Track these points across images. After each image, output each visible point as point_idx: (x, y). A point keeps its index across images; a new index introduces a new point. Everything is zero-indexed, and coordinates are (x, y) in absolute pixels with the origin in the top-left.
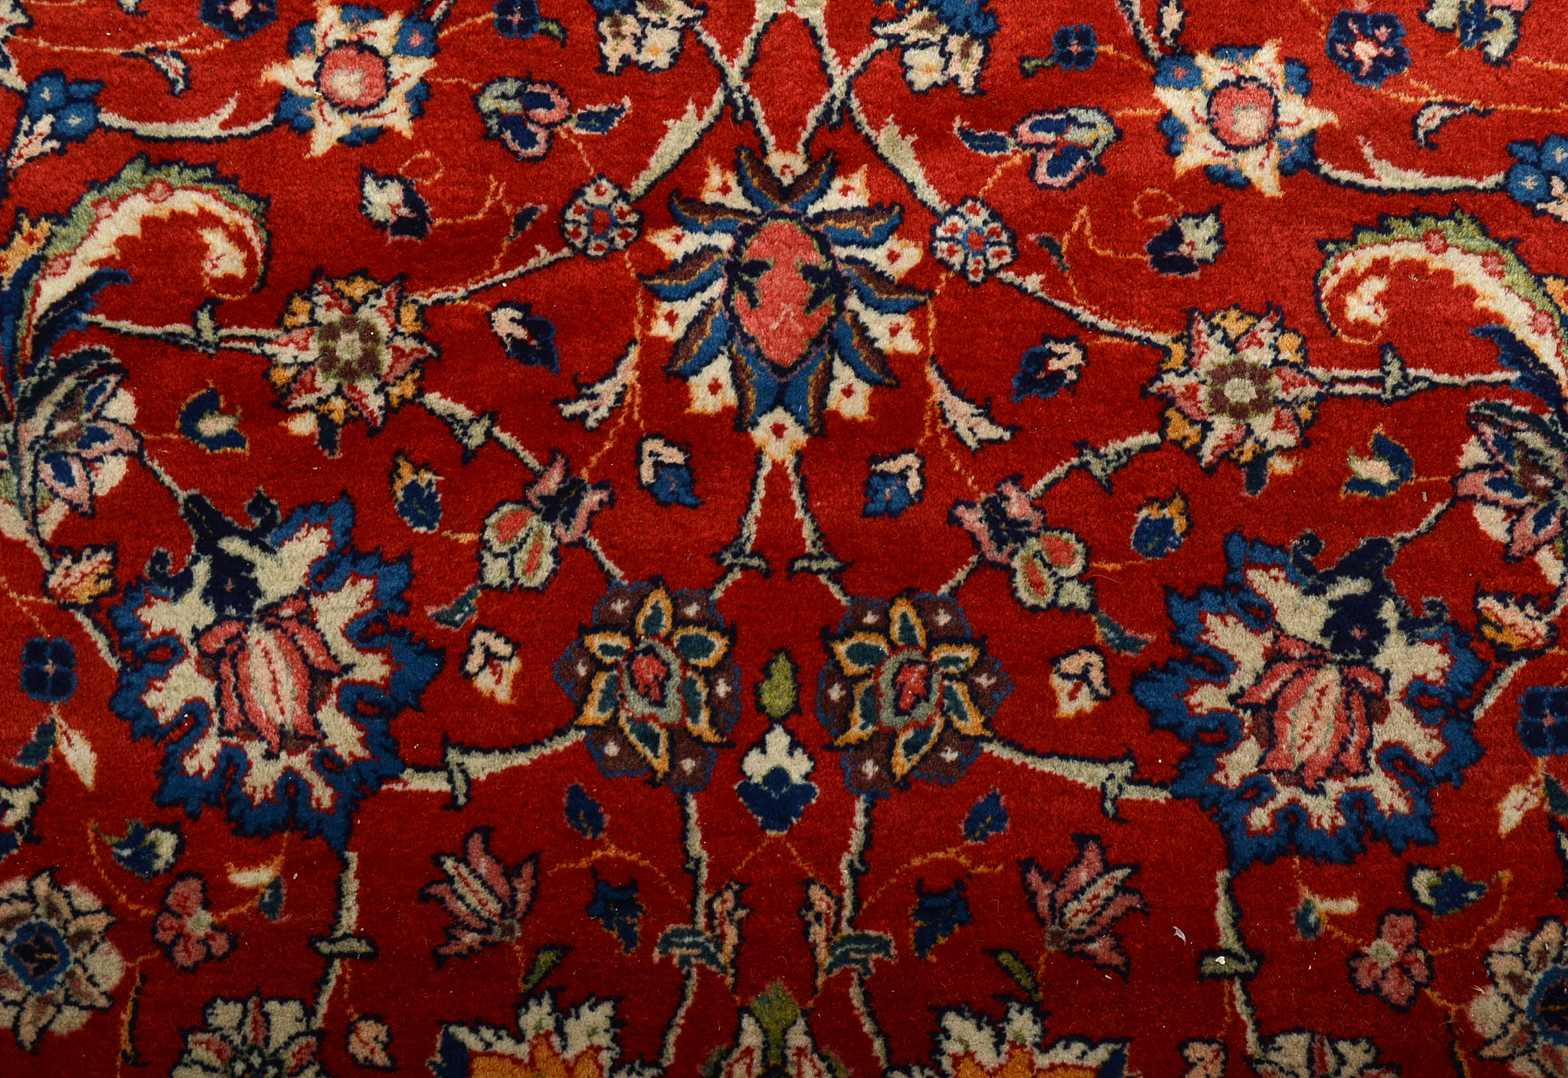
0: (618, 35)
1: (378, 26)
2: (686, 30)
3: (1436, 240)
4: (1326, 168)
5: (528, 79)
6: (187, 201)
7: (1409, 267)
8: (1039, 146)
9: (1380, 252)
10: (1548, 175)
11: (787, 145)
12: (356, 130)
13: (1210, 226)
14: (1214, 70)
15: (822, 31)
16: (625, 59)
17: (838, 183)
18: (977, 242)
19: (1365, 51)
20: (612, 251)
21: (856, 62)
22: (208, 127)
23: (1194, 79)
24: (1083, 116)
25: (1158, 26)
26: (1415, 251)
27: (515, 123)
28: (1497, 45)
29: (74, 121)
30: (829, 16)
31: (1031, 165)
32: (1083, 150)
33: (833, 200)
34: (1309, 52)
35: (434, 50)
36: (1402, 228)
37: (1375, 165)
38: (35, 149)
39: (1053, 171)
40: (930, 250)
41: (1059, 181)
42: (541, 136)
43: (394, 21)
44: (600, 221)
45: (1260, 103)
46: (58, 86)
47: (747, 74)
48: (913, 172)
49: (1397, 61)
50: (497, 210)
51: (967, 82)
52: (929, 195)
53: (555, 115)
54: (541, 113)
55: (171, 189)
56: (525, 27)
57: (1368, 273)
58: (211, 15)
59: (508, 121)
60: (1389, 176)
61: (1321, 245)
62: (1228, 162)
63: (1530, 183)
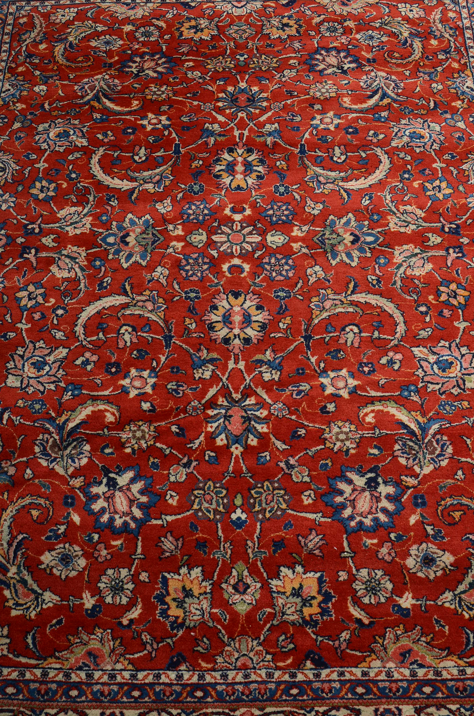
0: (198, 373)
1: (144, 372)
2: (213, 371)
3: (385, 405)
4: (359, 392)
5: (178, 382)
6: (102, 407)
7: (379, 411)
8: (293, 390)
9: (372, 408)
10: (410, 392)
11: (237, 392)
12: (140, 393)
13: (333, 405)
14: (332, 374)
15: (244, 370)
16: (200, 377)
17: (248, 399)
18: (280, 410)
19: (366, 369)
20: (198, 414)
21: (252, 376)
22: (106, 393)
23: (328, 376)
24: (303, 384)
25: (319, 367)
26: (381, 408)
27: (176, 391)
28: (396, 367)
29: (76, 392)
30: (245, 368)
31: (292, 394)
32: (304, 391)
33: (247, 402)
34: (353, 370)
35: (157, 377)
36: (377, 403)
37: (370, 391)
38: (68, 398)
39: (297, 395)
40: (270, 412)
41: (298, 397)
42: (181, 393)
43: (148, 371)
44: (195, 409)
45: (343, 380)
46: (73, 386)
47: (227, 379)
48: (265, 396)
49: (374, 371)
50: (171, 407)
51: (277, 379)
52: (269, 401)
53: (184, 388)
54: (181, 388)
55: (98, 405)
56: (177, 372)
57: (370, 412)
58: (107, 371)
59: (173, 390)
60: (373, 393)
61: (359, 407)
62: (337, 392)
63: (406, 393)
